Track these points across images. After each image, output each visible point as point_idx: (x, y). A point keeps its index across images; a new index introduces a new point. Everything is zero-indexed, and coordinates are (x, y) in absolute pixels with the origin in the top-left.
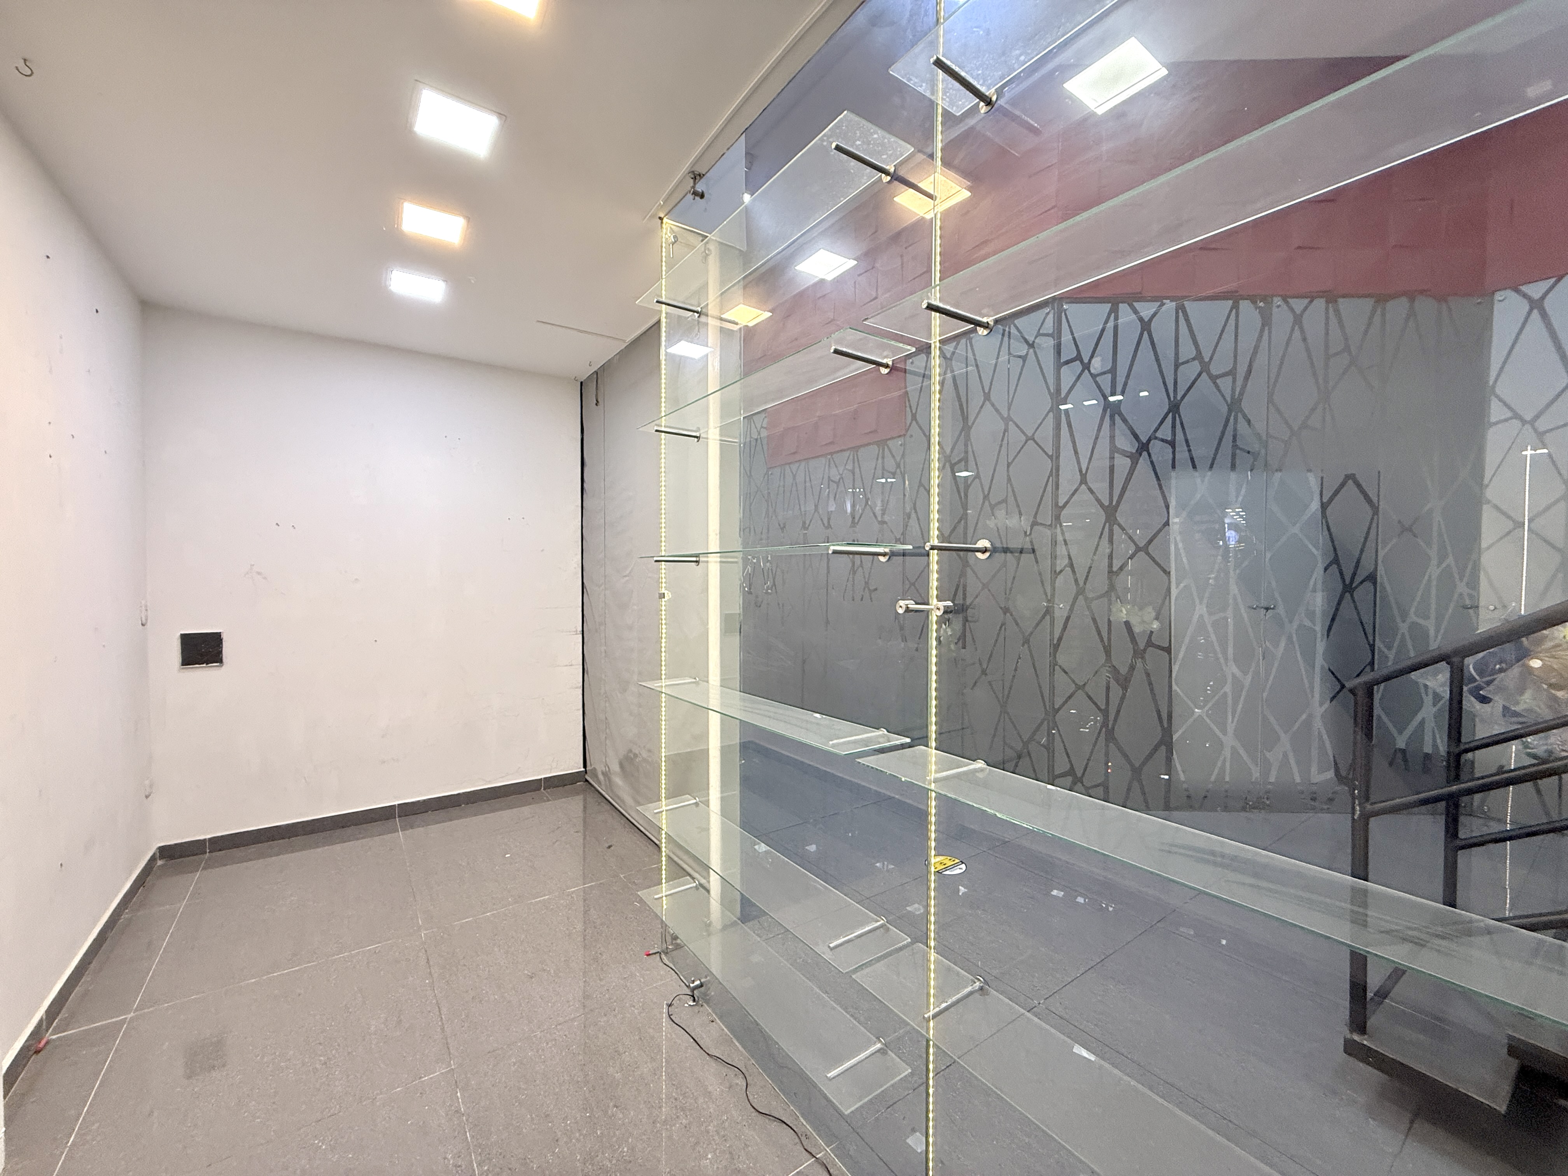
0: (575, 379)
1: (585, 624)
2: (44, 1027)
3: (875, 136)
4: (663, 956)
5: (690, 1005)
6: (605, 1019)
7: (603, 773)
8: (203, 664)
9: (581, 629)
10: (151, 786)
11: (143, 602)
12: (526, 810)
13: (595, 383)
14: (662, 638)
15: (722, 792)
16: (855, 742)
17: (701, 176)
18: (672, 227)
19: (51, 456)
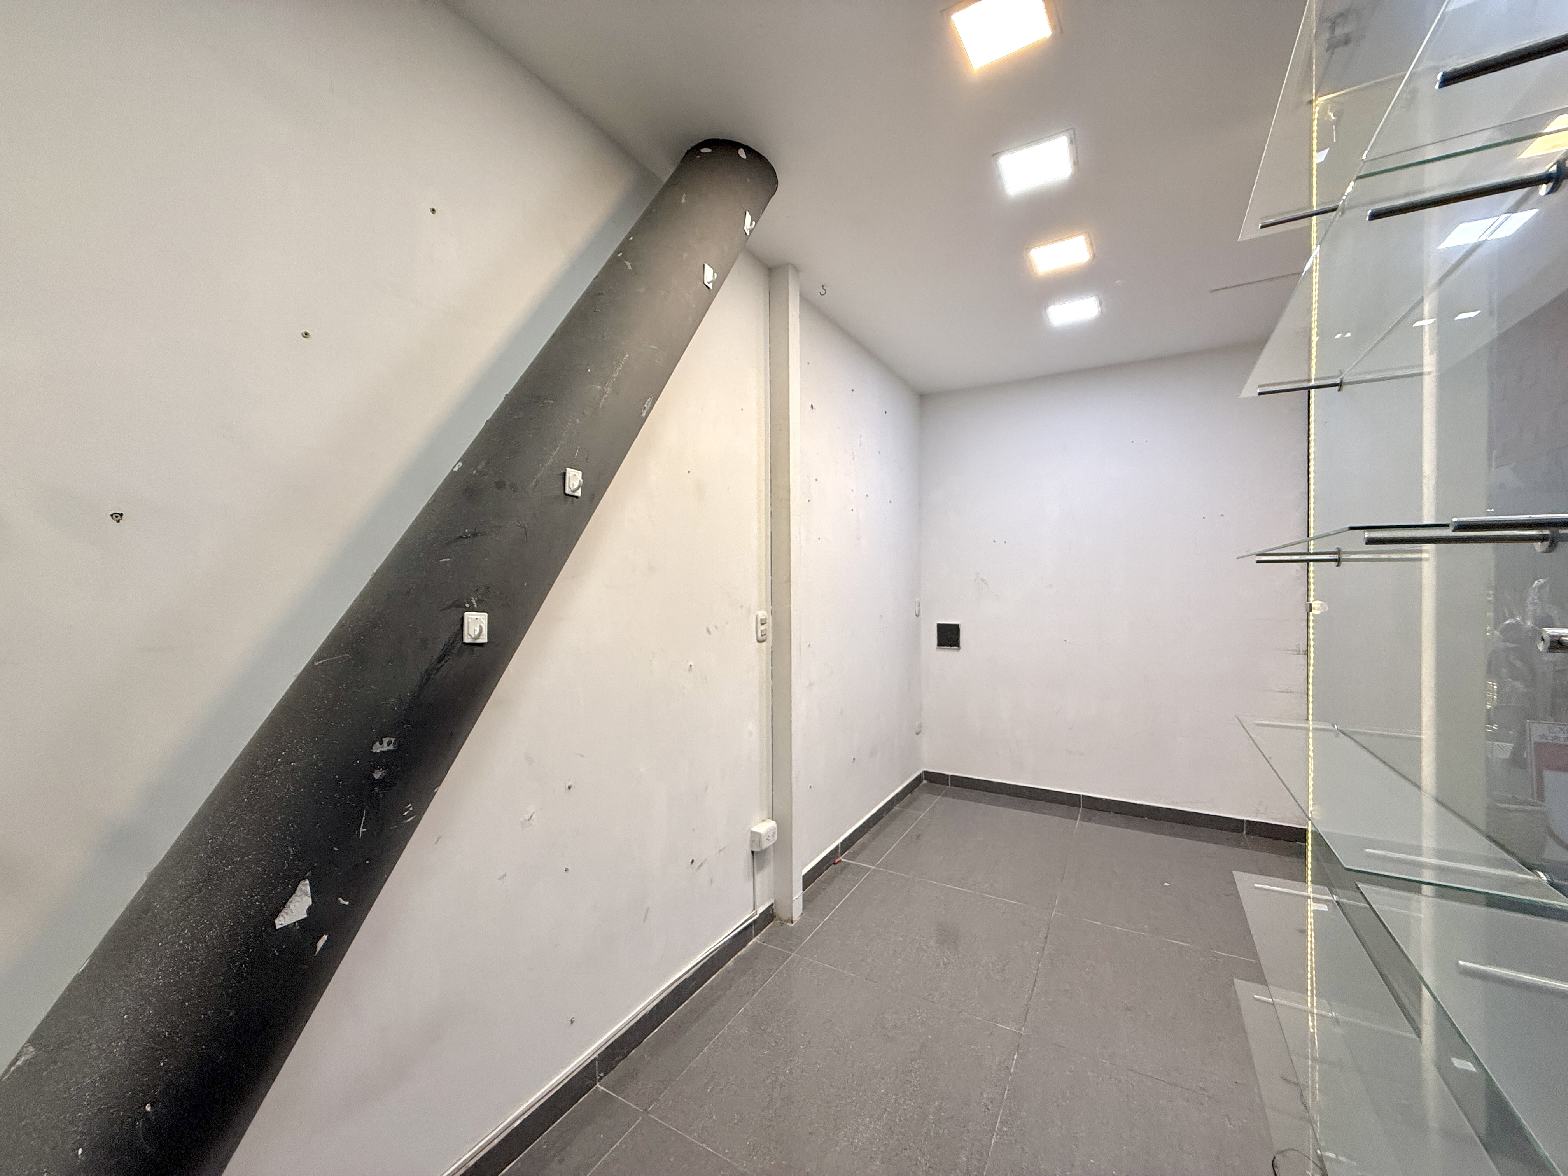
2: (840, 851)
8: (948, 646)
10: (920, 727)
11: (918, 600)
19: (852, 510)
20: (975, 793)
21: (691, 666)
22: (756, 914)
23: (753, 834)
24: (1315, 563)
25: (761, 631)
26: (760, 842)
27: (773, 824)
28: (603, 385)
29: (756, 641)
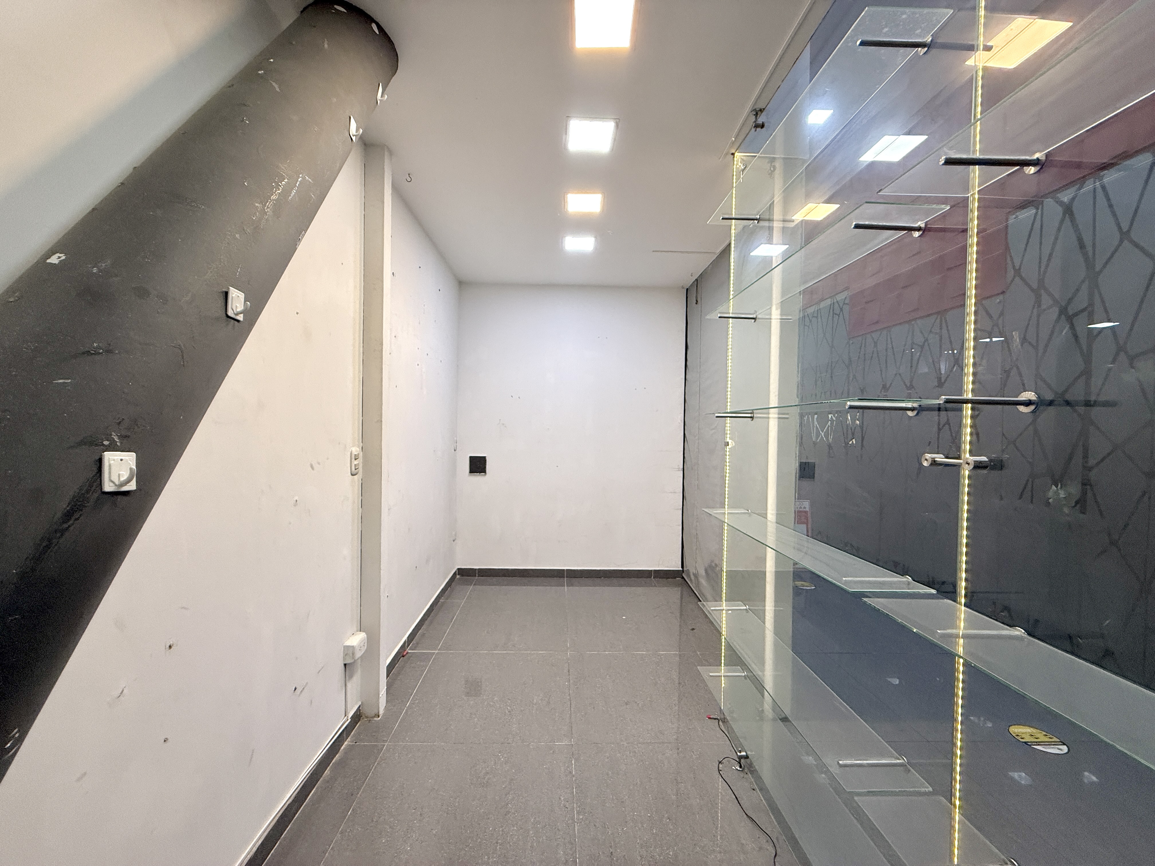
0: (683, 288)
1: (685, 464)
2: (406, 645)
3: (904, 16)
4: (721, 723)
5: (737, 769)
6: (671, 752)
7: (693, 574)
8: (478, 473)
9: (682, 467)
10: (455, 535)
11: (455, 438)
12: (640, 590)
13: (696, 287)
14: (726, 476)
15: (775, 606)
16: (869, 582)
17: (761, 111)
18: (742, 157)
19: (418, 365)
20: (495, 579)
21: (296, 501)
22: (348, 720)
23: (347, 648)
24: (731, 418)
25: (355, 465)
26: (353, 654)
27: (362, 635)
28: (264, 203)
29: (350, 474)
